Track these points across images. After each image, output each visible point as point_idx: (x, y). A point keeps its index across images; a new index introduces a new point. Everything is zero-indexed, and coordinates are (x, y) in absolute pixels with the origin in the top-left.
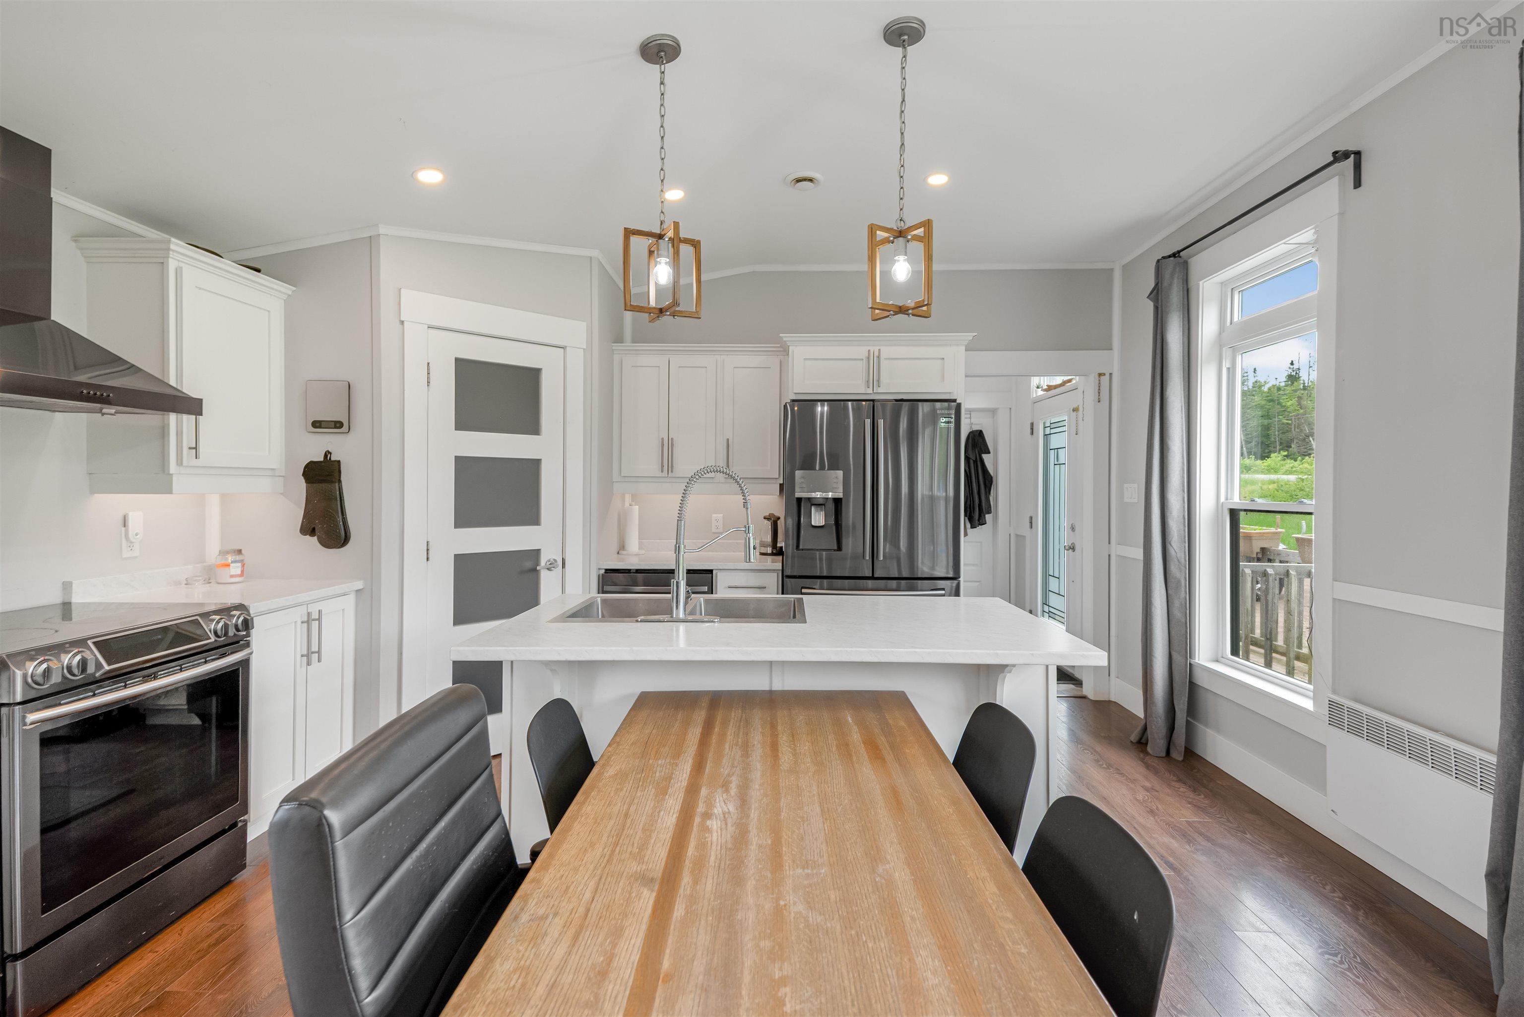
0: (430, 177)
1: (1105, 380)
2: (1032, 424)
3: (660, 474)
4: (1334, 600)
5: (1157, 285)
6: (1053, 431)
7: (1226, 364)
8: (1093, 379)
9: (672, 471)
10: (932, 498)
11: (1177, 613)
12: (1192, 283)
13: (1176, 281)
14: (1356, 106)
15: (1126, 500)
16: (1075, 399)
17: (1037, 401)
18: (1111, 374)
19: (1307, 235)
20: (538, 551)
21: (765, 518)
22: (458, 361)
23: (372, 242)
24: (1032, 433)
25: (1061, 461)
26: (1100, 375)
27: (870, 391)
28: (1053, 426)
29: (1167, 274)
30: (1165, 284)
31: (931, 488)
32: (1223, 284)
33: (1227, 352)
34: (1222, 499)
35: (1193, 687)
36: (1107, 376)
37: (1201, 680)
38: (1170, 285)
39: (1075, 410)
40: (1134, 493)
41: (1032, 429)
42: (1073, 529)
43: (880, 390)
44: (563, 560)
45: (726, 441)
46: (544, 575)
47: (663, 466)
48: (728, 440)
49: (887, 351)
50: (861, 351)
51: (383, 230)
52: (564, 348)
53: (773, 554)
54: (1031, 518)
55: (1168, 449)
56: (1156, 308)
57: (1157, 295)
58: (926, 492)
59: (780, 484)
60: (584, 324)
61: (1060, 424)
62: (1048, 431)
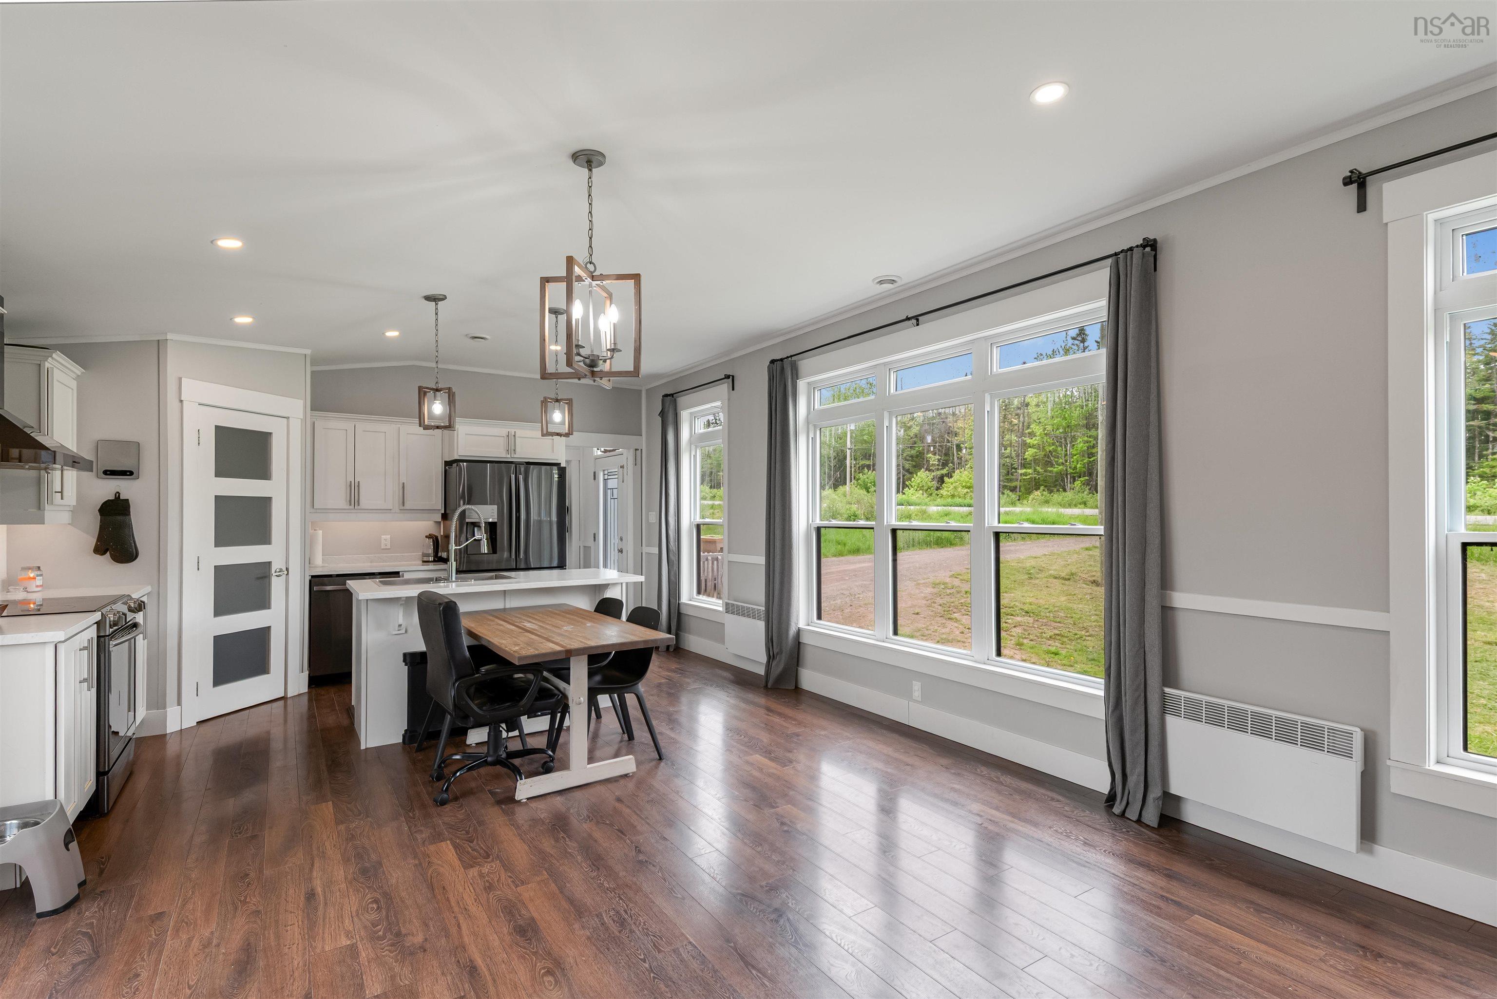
0: (243, 320)
1: (639, 452)
2: (595, 473)
3: (348, 507)
4: (729, 561)
5: (663, 409)
6: (609, 477)
7: (693, 453)
8: (632, 451)
9: (358, 505)
10: (540, 522)
11: (672, 578)
12: (678, 411)
13: (671, 410)
14: (733, 357)
15: (650, 521)
16: (622, 460)
17: (597, 458)
18: (641, 450)
19: (718, 403)
20: (270, 563)
21: (426, 537)
22: (217, 427)
23: (160, 346)
24: (595, 479)
25: (615, 496)
26: (636, 450)
27: (509, 456)
28: (609, 474)
29: (667, 405)
30: (666, 410)
31: (539, 514)
32: (691, 413)
33: (693, 447)
34: (692, 520)
35: (679, 614)
36: (640, 450)
37: (684, 610)
38: (668, 411)
39: (622, 467)
40: (653, 517)
41: (595, 476)
42: (621, 539)
43: (515, 456)
44: (287, 569)
45: (401, 486)
46: (275, 581)
47: (350, 501)
48: (404, 483)
49: (519, 433)
50: (504, 432)
51: (169, 336)
52: (288, 418)
53: (434, 561)
54: (595, 534)
55: (669, 494)
56: (663, 421)
57: (662, 414)
58: (536, 518)
59: (442, 514)
60: (302, 401)
61: (614, 473)
62: (606, 477)
